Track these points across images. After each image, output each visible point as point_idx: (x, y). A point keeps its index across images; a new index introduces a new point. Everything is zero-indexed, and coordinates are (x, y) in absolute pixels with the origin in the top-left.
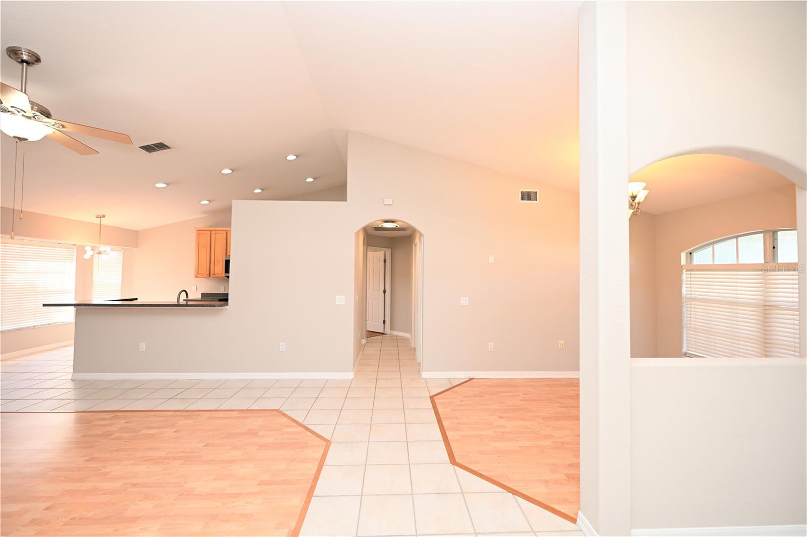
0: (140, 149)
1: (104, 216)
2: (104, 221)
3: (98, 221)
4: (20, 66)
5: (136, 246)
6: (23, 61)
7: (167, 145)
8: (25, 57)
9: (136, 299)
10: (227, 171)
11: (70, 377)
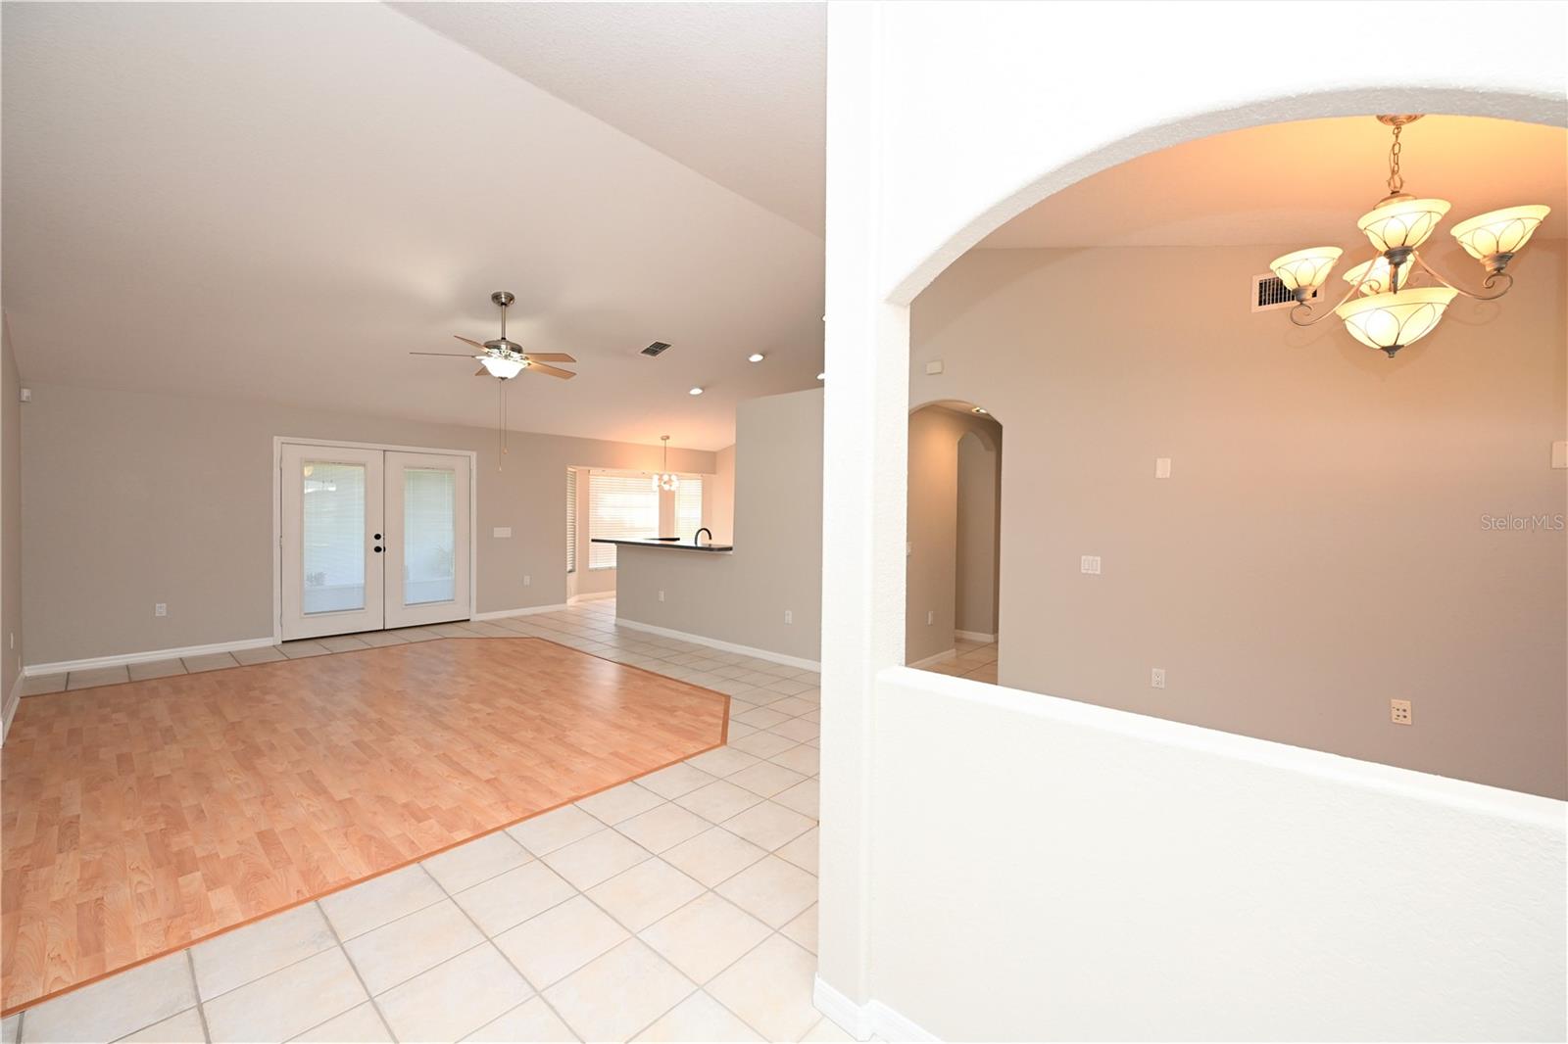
0: (643, 355)
1: (668, 438)
2: (670, 443)
3: (662, 443)
4: (500, 308)
5: (715, 473)
6: (503, 304)
7: (664, 342)
8: (503, 300)
9: (678, 539)
10: (756, 358)
11: (613, 622)
